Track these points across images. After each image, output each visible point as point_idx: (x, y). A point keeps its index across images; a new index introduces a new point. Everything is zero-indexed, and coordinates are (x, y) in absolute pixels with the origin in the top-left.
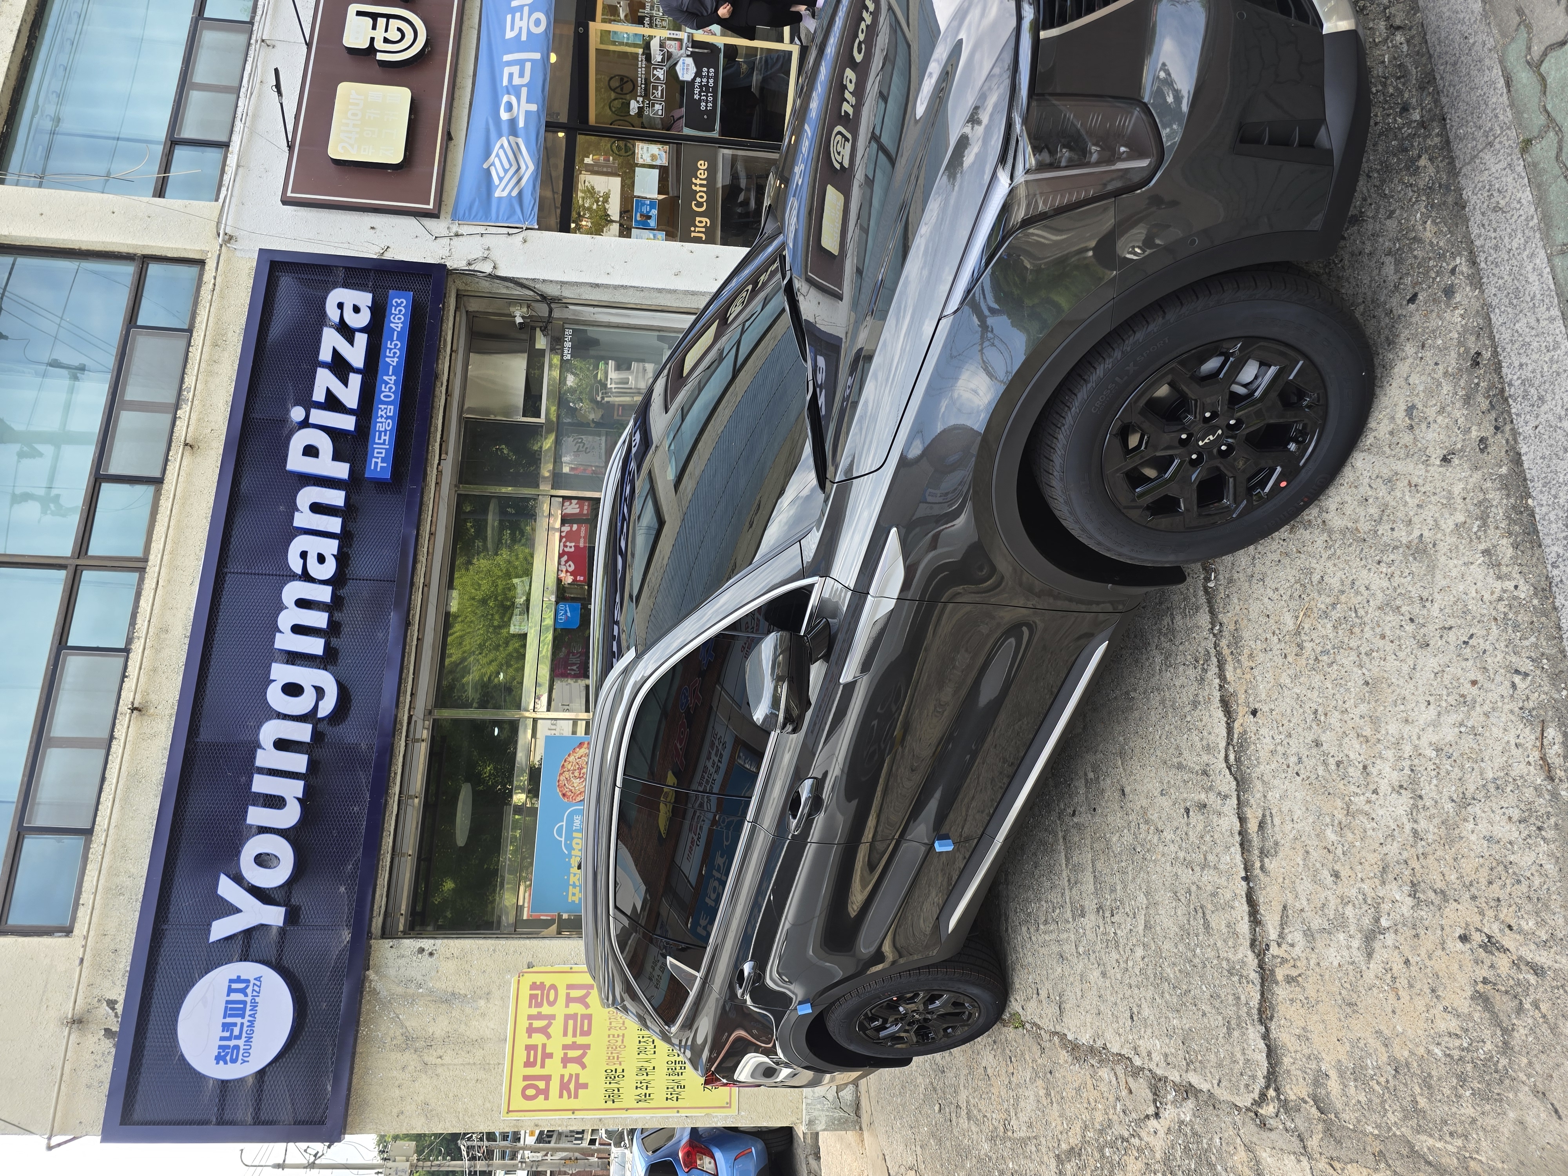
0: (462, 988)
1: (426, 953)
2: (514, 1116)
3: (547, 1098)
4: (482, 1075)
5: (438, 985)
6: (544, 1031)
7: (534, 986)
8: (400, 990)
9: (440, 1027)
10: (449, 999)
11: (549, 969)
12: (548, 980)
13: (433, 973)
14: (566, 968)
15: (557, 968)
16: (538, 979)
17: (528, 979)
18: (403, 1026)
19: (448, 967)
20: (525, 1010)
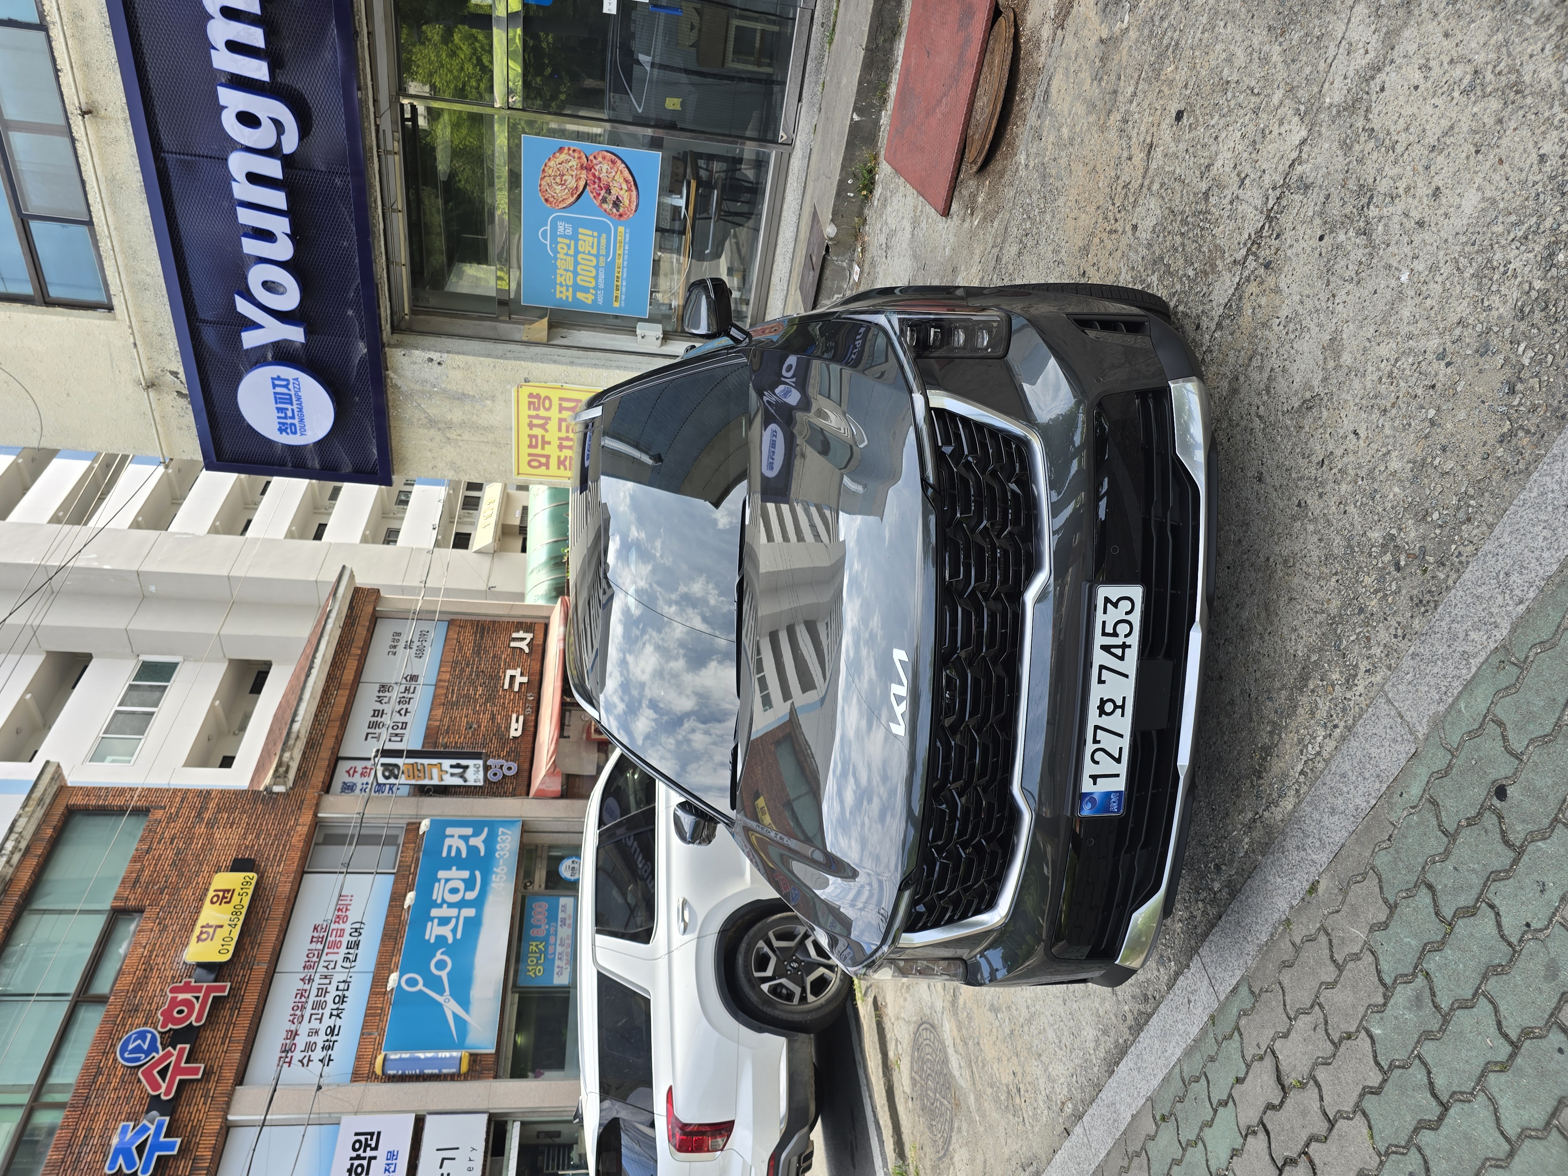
0: (469, 390)
1: (435, 363)
2: (521, 477)
3: (548, 468)
4: (495, 449)
5: (449, 387)
6: (543, 426)
7: (531, 395)
8: (417, 387)
9: (456, 415)
10: (461, 397)
11: (543, 384)
12: (543, 393)
13: (444, 378)
14: (558, 385)
15: (549, 384)
16: (535, 391)
17: (525, 391)
18: (425, 412)
19: (457, 375)
20: (525, 411)
